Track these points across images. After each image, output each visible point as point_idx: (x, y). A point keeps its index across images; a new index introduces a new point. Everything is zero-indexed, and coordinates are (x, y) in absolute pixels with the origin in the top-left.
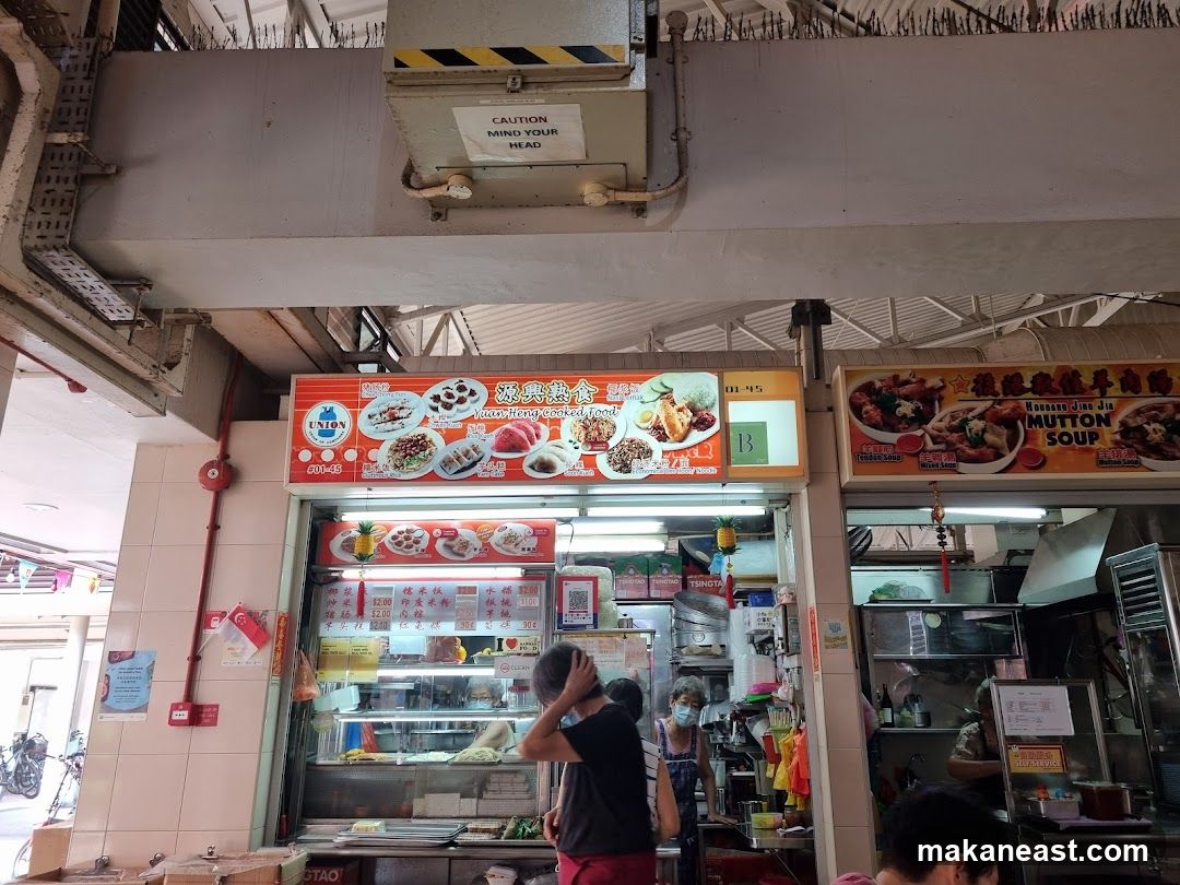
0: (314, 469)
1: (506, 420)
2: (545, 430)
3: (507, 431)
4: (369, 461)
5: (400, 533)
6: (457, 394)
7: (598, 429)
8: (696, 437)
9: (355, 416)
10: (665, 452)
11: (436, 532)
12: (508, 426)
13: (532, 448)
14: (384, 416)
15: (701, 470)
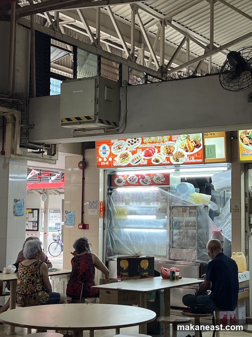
0: (103, 163)
1: (147, 148)
2: (156, 150)
3: (147, 151)
4: (115, 161)
5: (131, 177)
6: (134, 140)
7: (170, 149)
8: (196, 150)
9: (110, 148)
10: (188, 155)
11: (140, 177)
12: (147, 149)
13: (154, 155)
14: (117, 148)
15: (198, 161)
